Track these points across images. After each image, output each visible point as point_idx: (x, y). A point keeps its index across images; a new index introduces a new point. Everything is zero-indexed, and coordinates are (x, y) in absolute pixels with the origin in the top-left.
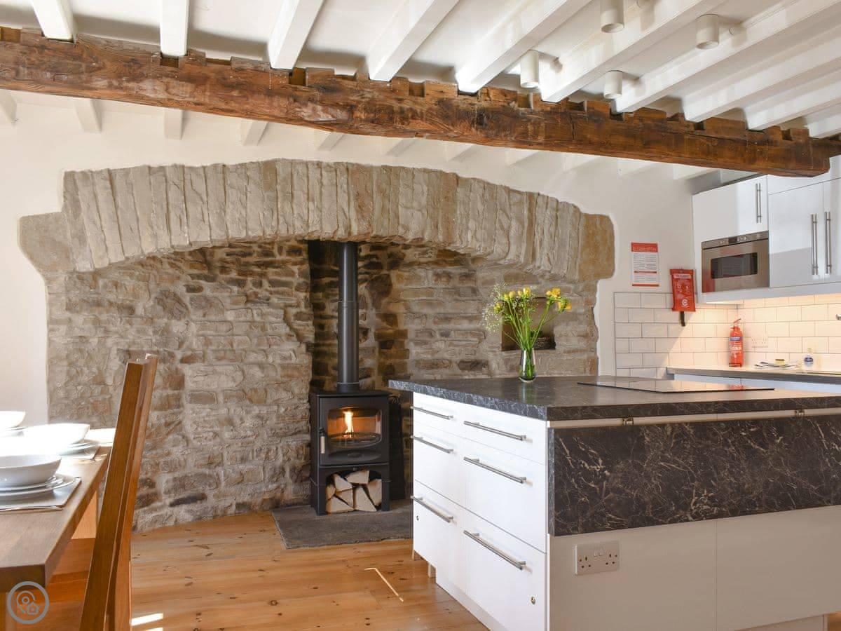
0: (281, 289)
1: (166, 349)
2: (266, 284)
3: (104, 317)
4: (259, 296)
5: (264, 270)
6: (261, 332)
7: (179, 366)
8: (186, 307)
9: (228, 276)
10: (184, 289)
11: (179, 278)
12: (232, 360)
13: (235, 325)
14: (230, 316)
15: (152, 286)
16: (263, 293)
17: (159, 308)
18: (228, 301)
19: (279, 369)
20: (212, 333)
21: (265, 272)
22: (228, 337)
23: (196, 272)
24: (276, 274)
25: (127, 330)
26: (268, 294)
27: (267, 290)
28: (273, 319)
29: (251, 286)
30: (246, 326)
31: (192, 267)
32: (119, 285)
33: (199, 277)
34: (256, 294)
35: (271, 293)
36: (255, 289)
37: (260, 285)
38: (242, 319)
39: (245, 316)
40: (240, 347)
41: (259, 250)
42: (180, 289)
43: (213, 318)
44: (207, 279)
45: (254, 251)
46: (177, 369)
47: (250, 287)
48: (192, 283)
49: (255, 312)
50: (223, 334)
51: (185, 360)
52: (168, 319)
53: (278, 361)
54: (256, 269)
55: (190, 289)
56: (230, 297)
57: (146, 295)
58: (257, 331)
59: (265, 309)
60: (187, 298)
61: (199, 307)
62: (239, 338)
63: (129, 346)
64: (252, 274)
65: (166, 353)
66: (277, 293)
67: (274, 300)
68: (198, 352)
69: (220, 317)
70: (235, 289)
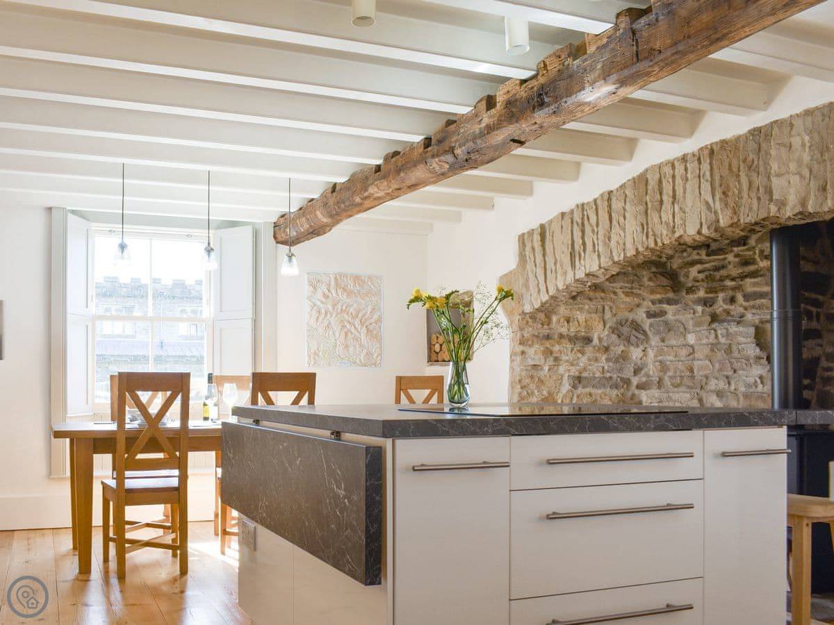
0: (758, 302)
1: (620, 375)
2: (740, 298)
3: (556, 348)
4: (732, 313)
5: (741, 283)
6: (725, 355)
7: (637, 392)
8: (645, 333)
9: (696, 296)
10: (644, 315)
11: (638, 306)
12: (690, 388)
13: (696, 348)
14: (691, 339)
15: (608, 315)
16: (736, 310)
17: (614, 337)
18: (691, 323)
19: (741, 399)
20: (671, 358)
21: (741, 286)
22: (687, 362)
23: (658, 296)
24: (754, 284)
25: (578, 358)
26: (741, 310)
27: (741, 306)
28: (742, 340)
29: (721, 303)
30: (707, 350)
31: (652, 292)
32: (571, 319)
33: (660, 302)
34: (728, 312)
35: (746, 309)
36: (726, 307)
37: (732, 300)
38: (705, 341)
39: (707, 337)
40: (701, 373)
41: (737, 260)
42: (640, 315)
43: (673, 342)
44: (669, 302)
45: (729, 263)
46: (633, 395)
47: (720, 306)
48: (654, 308)
49: (719, 332)
50: (683, 359)
51: (640, 387)
52: (624, 345)
53: (743, 389)
54: (729, 283)
55: (650, 315)
56: (692, 319)
57: (601, 325)
58: (720, 355)
59: (733, 328)
60: (646, 323)
61: (658, 332)
62: (700, 362)
63: (580, 373)
64: (724, 289)
65: (619, 379)
66: (753, 307)
67: (749, 316)
68: (654, 378)
69: (681, 341)
70: (699, 309)
